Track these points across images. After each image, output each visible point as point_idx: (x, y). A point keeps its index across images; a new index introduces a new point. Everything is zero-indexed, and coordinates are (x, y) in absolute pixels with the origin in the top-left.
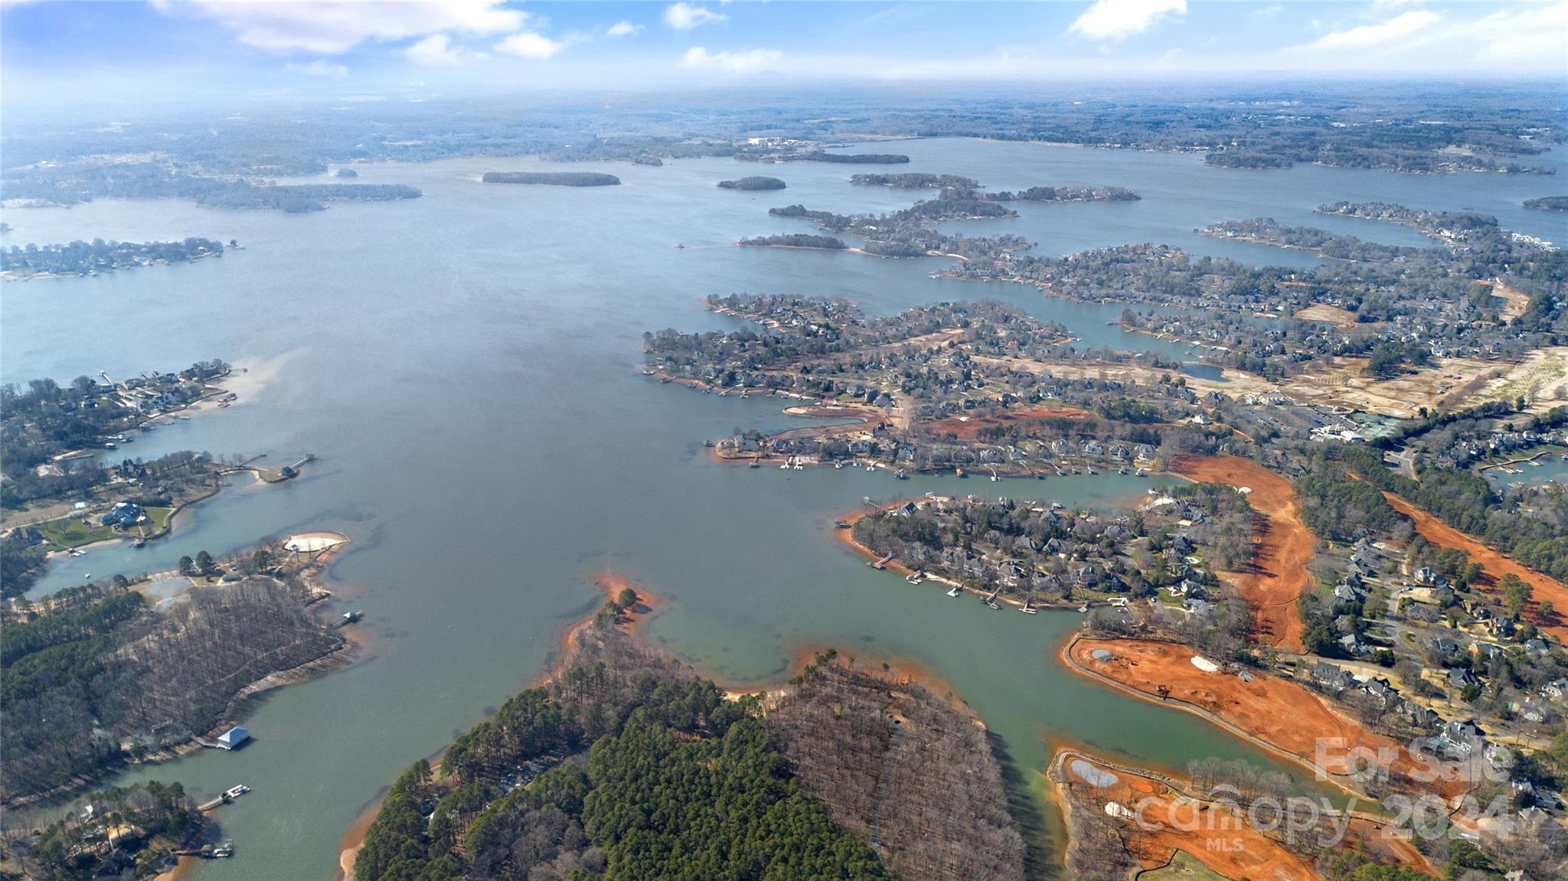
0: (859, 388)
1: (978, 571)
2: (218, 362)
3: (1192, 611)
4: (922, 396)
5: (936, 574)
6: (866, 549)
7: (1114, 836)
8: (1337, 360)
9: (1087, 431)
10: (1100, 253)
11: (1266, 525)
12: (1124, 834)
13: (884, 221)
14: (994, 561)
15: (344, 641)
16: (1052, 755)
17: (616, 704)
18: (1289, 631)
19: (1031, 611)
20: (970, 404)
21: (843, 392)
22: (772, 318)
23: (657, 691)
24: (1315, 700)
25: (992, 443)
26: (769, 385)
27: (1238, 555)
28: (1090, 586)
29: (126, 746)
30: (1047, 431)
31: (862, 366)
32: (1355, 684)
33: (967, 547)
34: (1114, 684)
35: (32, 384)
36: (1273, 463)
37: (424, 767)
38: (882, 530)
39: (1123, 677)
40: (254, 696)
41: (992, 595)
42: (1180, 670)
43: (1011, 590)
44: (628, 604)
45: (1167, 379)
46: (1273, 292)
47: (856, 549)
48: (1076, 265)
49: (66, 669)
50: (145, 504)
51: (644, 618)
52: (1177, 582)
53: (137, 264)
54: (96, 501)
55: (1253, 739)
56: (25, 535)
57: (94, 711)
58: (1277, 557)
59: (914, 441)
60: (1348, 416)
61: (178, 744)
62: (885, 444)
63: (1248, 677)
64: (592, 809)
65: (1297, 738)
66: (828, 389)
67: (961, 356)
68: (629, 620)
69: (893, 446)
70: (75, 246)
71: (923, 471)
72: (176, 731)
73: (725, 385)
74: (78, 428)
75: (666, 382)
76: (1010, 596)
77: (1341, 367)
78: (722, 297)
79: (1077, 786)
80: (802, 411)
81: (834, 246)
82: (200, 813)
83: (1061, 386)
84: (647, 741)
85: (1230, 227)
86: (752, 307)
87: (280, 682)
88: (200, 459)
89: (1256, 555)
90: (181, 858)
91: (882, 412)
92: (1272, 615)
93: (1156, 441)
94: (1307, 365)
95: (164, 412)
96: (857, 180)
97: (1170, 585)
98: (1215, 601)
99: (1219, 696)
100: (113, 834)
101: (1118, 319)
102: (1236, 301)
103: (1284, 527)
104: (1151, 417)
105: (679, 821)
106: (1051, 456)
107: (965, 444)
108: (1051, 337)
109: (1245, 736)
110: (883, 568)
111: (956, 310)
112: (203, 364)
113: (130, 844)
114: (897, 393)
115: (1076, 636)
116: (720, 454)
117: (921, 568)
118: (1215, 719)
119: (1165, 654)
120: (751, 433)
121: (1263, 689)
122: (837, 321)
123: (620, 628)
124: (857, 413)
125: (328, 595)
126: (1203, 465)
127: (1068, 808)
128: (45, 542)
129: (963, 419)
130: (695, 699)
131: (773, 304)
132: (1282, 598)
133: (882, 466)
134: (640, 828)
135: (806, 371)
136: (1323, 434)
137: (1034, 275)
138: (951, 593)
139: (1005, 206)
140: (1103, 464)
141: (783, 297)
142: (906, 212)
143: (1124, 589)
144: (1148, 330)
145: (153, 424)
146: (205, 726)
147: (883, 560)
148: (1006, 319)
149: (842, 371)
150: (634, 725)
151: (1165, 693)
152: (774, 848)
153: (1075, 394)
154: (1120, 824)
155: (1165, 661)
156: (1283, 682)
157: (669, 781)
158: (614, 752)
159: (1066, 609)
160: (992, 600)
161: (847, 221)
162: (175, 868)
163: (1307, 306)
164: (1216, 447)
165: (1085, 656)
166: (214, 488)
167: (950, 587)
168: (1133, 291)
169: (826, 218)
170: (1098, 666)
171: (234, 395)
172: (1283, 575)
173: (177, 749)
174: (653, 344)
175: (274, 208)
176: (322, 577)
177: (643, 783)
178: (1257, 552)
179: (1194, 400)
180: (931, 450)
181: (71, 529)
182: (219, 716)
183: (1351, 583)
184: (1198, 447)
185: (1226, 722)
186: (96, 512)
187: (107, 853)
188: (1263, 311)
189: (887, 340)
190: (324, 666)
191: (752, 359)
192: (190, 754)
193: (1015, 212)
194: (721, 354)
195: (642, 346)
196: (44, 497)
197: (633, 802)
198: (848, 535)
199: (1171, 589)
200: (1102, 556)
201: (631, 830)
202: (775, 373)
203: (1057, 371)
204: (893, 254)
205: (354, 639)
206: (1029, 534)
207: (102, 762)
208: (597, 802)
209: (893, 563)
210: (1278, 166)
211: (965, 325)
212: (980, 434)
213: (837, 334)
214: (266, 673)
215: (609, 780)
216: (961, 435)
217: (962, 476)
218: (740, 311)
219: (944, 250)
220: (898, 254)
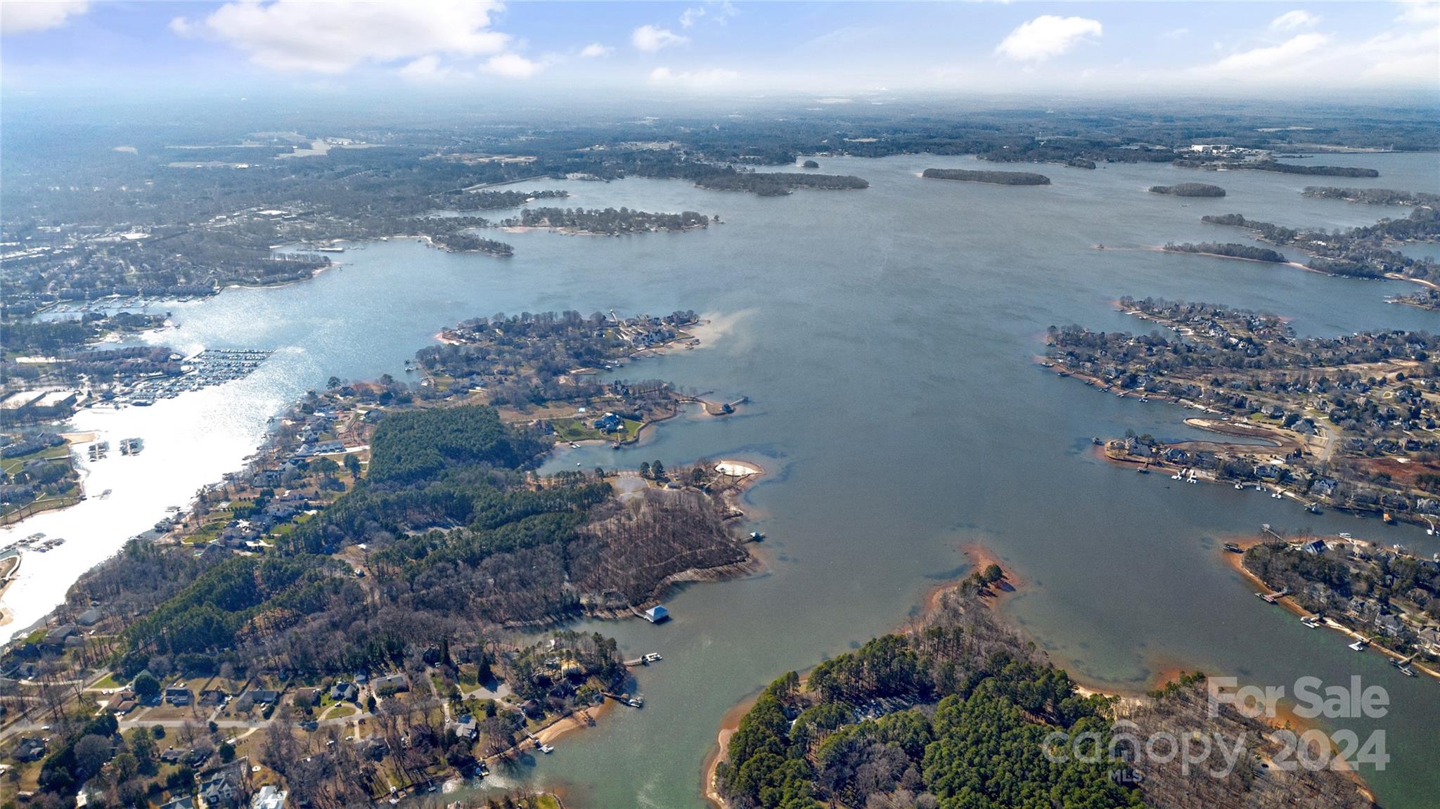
0: (1277, 409)
1: (1392, 629)
2: (691, 312)
4: (1353, 428)
5: (1339, 621)
6: (1257, 579)
13: (1337, 238)
14: (1415, 623)
15: (748, 555)
17: (968, 669)
20: (1414, 446)
21: (1257, 411)
22: (1187, 325)
23: (1008, 667)
26: (1172, 393)
29: (584, 601)
31: (1284, 387)
33: (1383, 600)
35: (565, 313)
37: (794, 678)
38: (1279, 562)
40: (676, 584)
41: (1406, 659)
44: (993, 580)
47: (1245, 576)
49: (554, 532)
50: (625, 417)
51: (1007, 596)
53: (648, 230)
54: (592, 408)
56: (544, 427)
57: (566, 569)
59: (1335, 475)
61: (618, 608)
62: (1298, 473)
64: (932, 759)
66: (1240, 405)
67: (1410, 391)
68: (991, 594)
69: (1308, 477)
70: (608, 211)
71: (1341, 509)
72: (619, 598)
73: (1124, 386)
74: (590, 351)
75: (1063, 375)
76: (1429, 664)
78: (1136, 299)
80: (1205, 424)
81: (1272, 258)
82: (625, 667)
84: (992, 711)
86: (1167, 313)
87: (696, 578)
88: (666, 388)
90: (606, 698)
91: (1300, 438)
95: (648, 347)
96: (1310, 192)
100: (565, 667)
105: (1013, 794)
107: (1399, 488)
110: (1273, 603)
111: (1412, 340)
112: (680, 312)
113: (575, 677)
114: (1322, 420)
116: (1108, 453)
117: (1322, 612)
120: (1145, 437)
122: (1261, 337)
123: (981, 599)
124: (1272, 435)
125: (741, 514)
128: (555, 433)
129: (1402, 460)
130: (1046, 684)
131: (1191, 312)
133: (1291, 495)
134: (973, 789)
135: (1216, 383)
138: (1354, 647)
141: (1203, 306)
142: (1366, 230)
145: (639, 356)
146: (639, 599)
147: (1276, 594)
149: (1259, 388)
150: (983, 693)
157: (1008, 754)
158: (960, 712)
160: (1406, 664)
161: (1291, 235)
162: (601, 705)
166: (673, 412)
167: (1354, 640)
169: (1268, 230)
171: (697, 340)
173: (617, 612)
174: (1056, 338)
175: (750, 191)
176: (740, 498)
177: (984, 748)
180: (1356, 487)
181: (574, 427)
182: (649, 594)
186: (592, 417)
187: (558, 680)
189: (1319, 362)
190: (729, 572)
191: (1158, 364)
192: (625, 619)
194: (1125, 355)
195: (1046, 339)
196: (560, 399)
197: (971, 763)
198: (1238, 561)
201: (965, 789)
202: (1181, 381)
204: (1342, 273)
205: (755, 556)
207: (566, 609)
208: (938, 754)
209: (1287, 600)
211: (1422, 358)
212: (1420, 480)
213: (1260, 349)
214: (687, 567)
215: (951, 737)
216: (1396, 477)
217: (1390, 523)
218: (1153, 314)
219: (1407, 274)
220: (1348, 273)
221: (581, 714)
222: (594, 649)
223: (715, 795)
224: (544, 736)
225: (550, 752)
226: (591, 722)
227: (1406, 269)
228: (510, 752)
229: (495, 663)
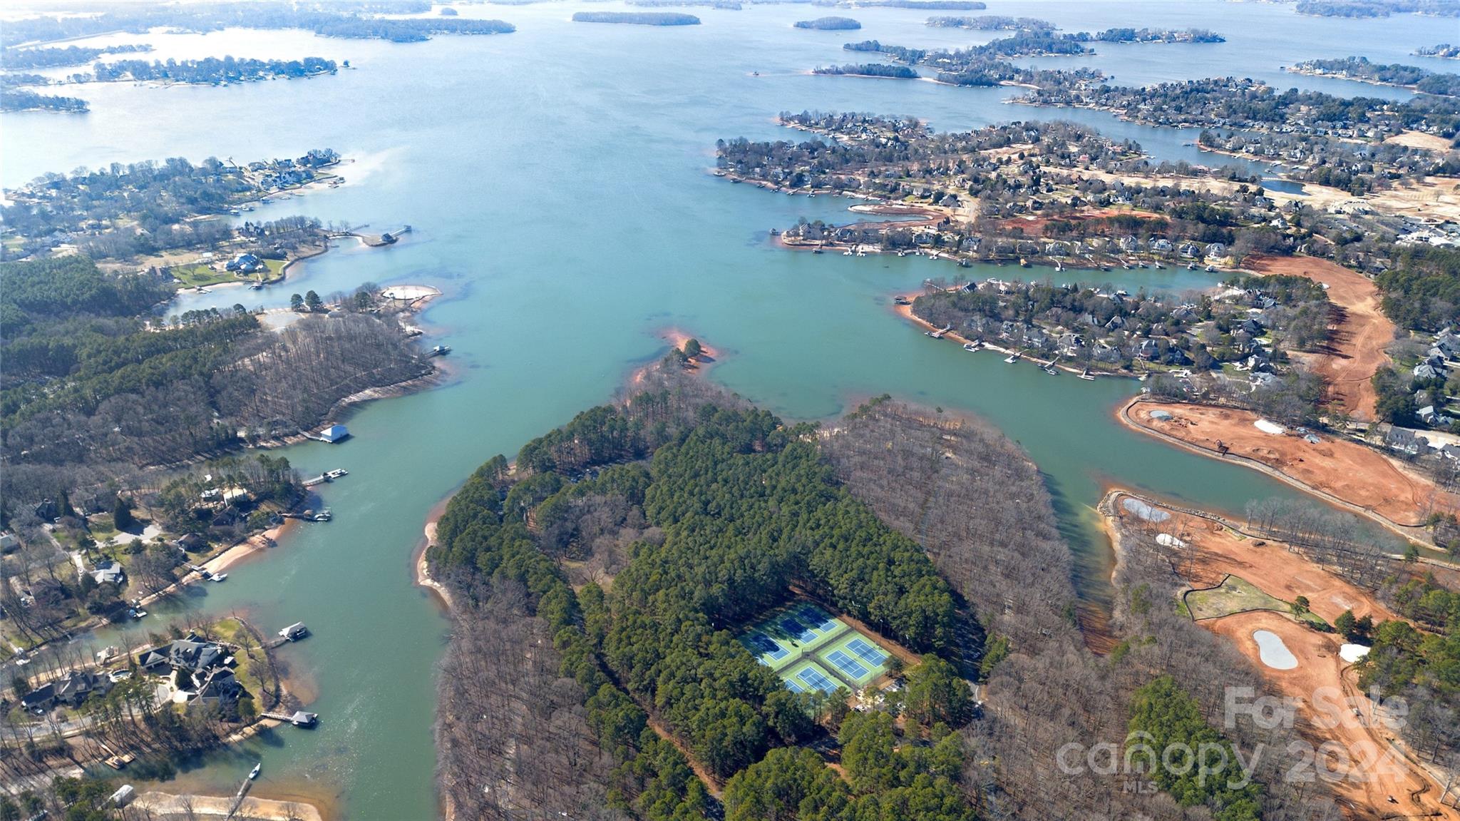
0: (925, 190)
1: (1037, 342)
2: (329, 151)
3: (1258, 383)
4: (989, 197)
5: (994, 344)
6: (924, 322)
7: (1163, 561)
8: (1429, 179)
9: (1158, 229)
10: (1180, 84)
11: (1344, 316)
12: (1174, 560)
13: (958, 55)
14: (1054, 335)
15: (434, 368)
16: (1104, 493)
17: (679, 425)
18: (1362, 403)
19: (1090, 378)
20: (1038, 206)
21: (909, 193)
22: (842, 133)
23: (717, 415)
24: (1385, 461)
25: (1058, 239)
26: (836, 187)
27: (1312, 338)
28: (1153, 358)
29: (241, 434)
30: (1116, 228)
31: (929, 172)
32: (1431, 450)
33: (1028, 322)
34: (1171, 440)
35: (168, 161)
36: (1353, 262)
37: (501, 462)
38: (943, 303)
39: (1181, 434)
40: (354, 404)
41: (1051, 363)
42: (1242, 431)
43: (1070, 359)
44: (693, 355)
45: (1245, 190)
46: (1362, 119)
47: (915, 322)
48: (1154, 94)
49: (190, 367)
50: (263, 257)
51: (705, 367)
52: (1243, 358)
53: (262, 78)
54: (220, 252)
55: (1316, 493)
56: (159, 273)
57: (214, 405)
58: (1354, 341)
59: (978, 235)
60: (1438, 226)
61: (287, 435)
62: (947, 236)
63: (1314, 439)
64: (653, 497)
65: (1363, 493)
66: (894, 190)
67: (1031, 166)
68: (693, 367)
69: (957, 238)
70: (208, 60)
71: (987, 261)
72: (285, 425)
73: (792, 186)
74: (207, 196)
75: (735, 182)
76: (1068, 364)
77: (1432, 185)
78: (794, 114)
79: (1128, 520)
80: (867, 208)
81: (906, 75)
82: (304, 487)
83: (1133, 194)
84: (706, 450)
85: (1320, 64)
86: (823, 123)
87: (376, 396)
88: (311, 226)
89: (1331, 339)
90: (286, 519)
91: (948, 211)
92: (1345, 389)
93: (1230, 240)
94: (1395, 184)
95: (282, 189)
96: (932, 23)
97: (1236, 360)
98: (1283, 375)
99: (1283, 454)
100: (228, 495)
101: (1197, 141)
102: (1322, 126)
103: (1363, 319)
104: (1226, 220)
105: (734, 511)
106: (1120, 251)
107: (1031, 239)
108: (1124, 153)
109: (1308, 489)
110: (940, 338)
111: (1028, 128)
112: (316, 151)
113: (242, 505)
114: (963, 196)
115: (1135, 400)
116: (786, 241)
117: (981, 339)
118: (1277, 474)
119: (1227, 417)
120: (816, 223)
121: (1330, 450)
122: (905, 136)
123: (685, 372)
124: (923, 212)
125: (420, 333)
126: (1278, 263)
127: (1117, 537)
128: (175, 280)
129: (1031, 218)
130: (752, 422)
131: (843, 120)
132: (1357, 377)
133: (945, 255)
134: (697, 513)
135: (873, 174)
136: (1408, 240)
137: (1110, 102)
138: (1009, 360)
139: (1082, 45)
140: (1171, 260)
141: (853, 115)
142: (981, 47)
143: (1186, 362)
144: (1227, 150)
145: (272, 198)
146: (311, 423)
147: (941, 331)
148: (1079, 138)
149: (909, 175)
150: (695, 438)
151: (1224, 450)
152: (823, 537)
153: (1148, 200)
154: (1169, 551)
155: (1227, 422)
156: (1353, 445)
157: (726, 481)
158: (675, 456)
159: (1124, 377)
160: (1050, 367)
161: (921, 55)
162: (280, 526)
163: (1399, 133)
164: (1293, 248)
165: (1143, 415)
166: (323, 248)
167: (1008, 356)
168: (1213, 116)
169: (901, 53)
170: (1156, 424)
171: (342, 179)
172: (1358, 357)
173: (286, 439)
174: (725, 151)
175: (382, 38)
176: (416, 318)
177: (702, 480)
178: (1331, 336)
179: (1272, 208)
180: (996, 242)
181: (198, 271)
182: (322, 418)
183: (1432, 363)
184: (1273, 247)
185: (1288, 477)
186: (221, 260)
187: (221, 510)
188: (1351, 137)
189: (955, 151)
190: (415, 386)
191: (820, 163)
192: (297, 444)
193: (1093, 50)
194: (790, 159)
195: (714, 153)
196: (177, 247)
197: (691, 493)
198: (907, 311)
199: (1237, 364)
200: (1167, 334)
201: (688, 515)
202: (843, 177)
203: (1130, 181)
204: (965, 83)
205: (442, 368)
206: (1092, 313)
207: (220, 445)
208: (659, 492)
209: (951, 334)
210: (1374, 15)
211: (1036, 140)
212: (1047, 229)
213: (905, 145)
214: (364, 388)
215: (670, 477)
216: (1027, 230)
217: (1026, 266)
218: (811, 126)
219: (1018, 81)
220: (971, 83)
221: (257, 539)
222: (263, 472)
223: (429, 582)
224: (213, 567)
225: (223, 580)
226: (271, 543)
227: (1016, 76)
228: (171, 588)
229: (136, 508)
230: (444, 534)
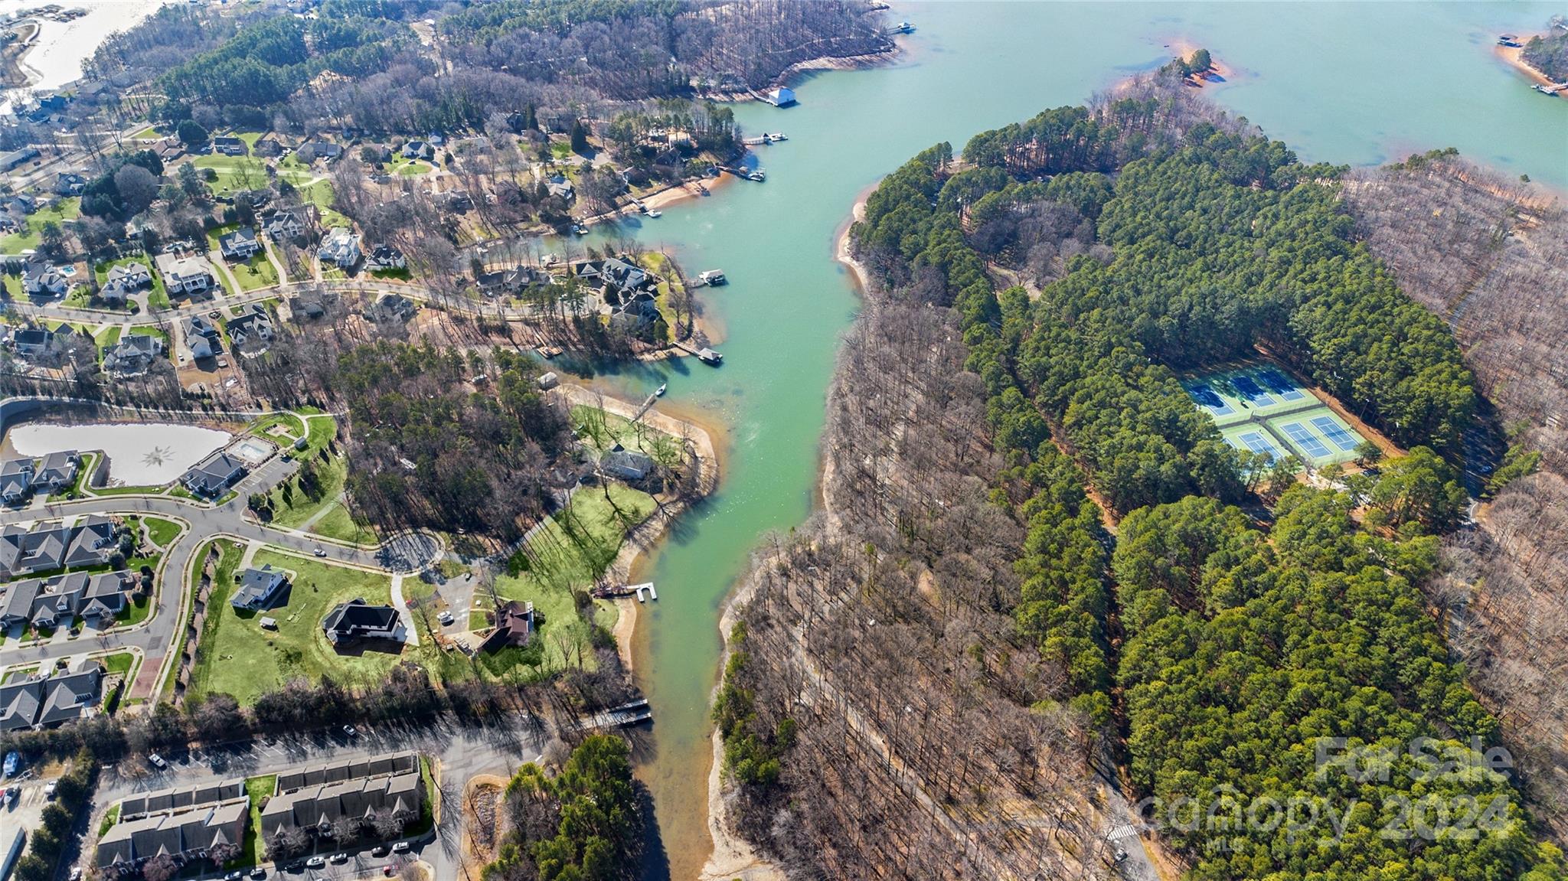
6: (1535, 71)
15: (894, 45)
23: (1213, 137)
29: (694, 83)
37: (945, 150)
40: (806, 72)
44: (1199, 70)
47: (1520, 69)
49: (656, 5)
51: (1216, 84)
57: (673, 50)
61: (736, 92)
64: (1111, 213)
72: (736, 82)
82: (744, 144)
87: (829, 66)
90: (722, 172)
100: (672, 137)
105: (1207, 244)
113: (685, 150)
123: (1182, 88)
125: (888, 6)
134: (1160, 237)
146: (760, 82)
147: (1557, 86)
150: (1178, 158)
158: (1150, 173)
162: (716, 178)
173: (734, 94)
177: (1175, 205)
182: (772, 79)
187: (665, 151)
190: (871, 61)
192: (744, 102)
197: (1158, 216)
198: (1514, 56)
201: (1150, 237)
205: (903, 47)
207: (673, 90)
208: (1119, 208)
214: (819, 55)
215: (1136, 194)
221: (693, 185)
222: (708, 122)
223: (848, 260)
224: (650, 203)
225: (657, 217)
226: (705, 193)
228: (612, 215)
229: (591, 135)
230: (872, 211)
